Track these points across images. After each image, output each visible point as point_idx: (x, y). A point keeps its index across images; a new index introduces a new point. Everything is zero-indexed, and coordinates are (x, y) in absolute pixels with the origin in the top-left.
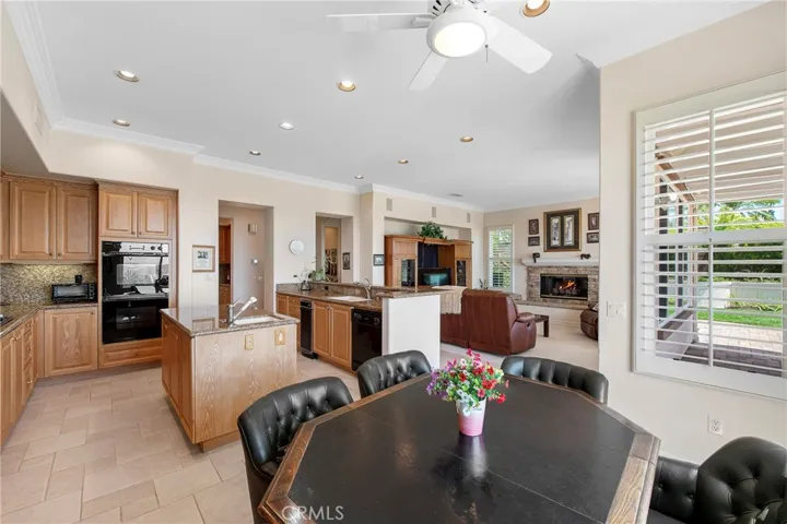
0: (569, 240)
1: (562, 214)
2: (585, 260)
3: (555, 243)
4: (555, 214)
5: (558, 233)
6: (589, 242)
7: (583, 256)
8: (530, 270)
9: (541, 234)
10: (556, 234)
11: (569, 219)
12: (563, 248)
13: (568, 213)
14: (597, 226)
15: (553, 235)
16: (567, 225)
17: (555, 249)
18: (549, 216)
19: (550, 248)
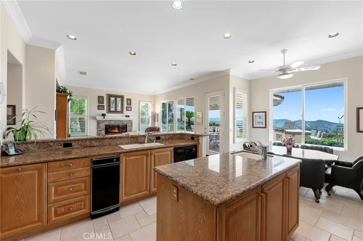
0: (119, 109)
1: (116, 97)
2: (127, 118)
3: (112, 109)
4: (113, 96)
5: (114, 105)
6: (127, 110)
7: (126, 116)
8: (99, 123)
9: (105, 104)
10: (113, 105)
11: (119, 99)
12: (116, 112)
13: (119, 96)
14: (130, 104)
15: (111, 106)
16: (118, 102)
17: (113, 112)
18: (109, 96)
19: (110, 111)
